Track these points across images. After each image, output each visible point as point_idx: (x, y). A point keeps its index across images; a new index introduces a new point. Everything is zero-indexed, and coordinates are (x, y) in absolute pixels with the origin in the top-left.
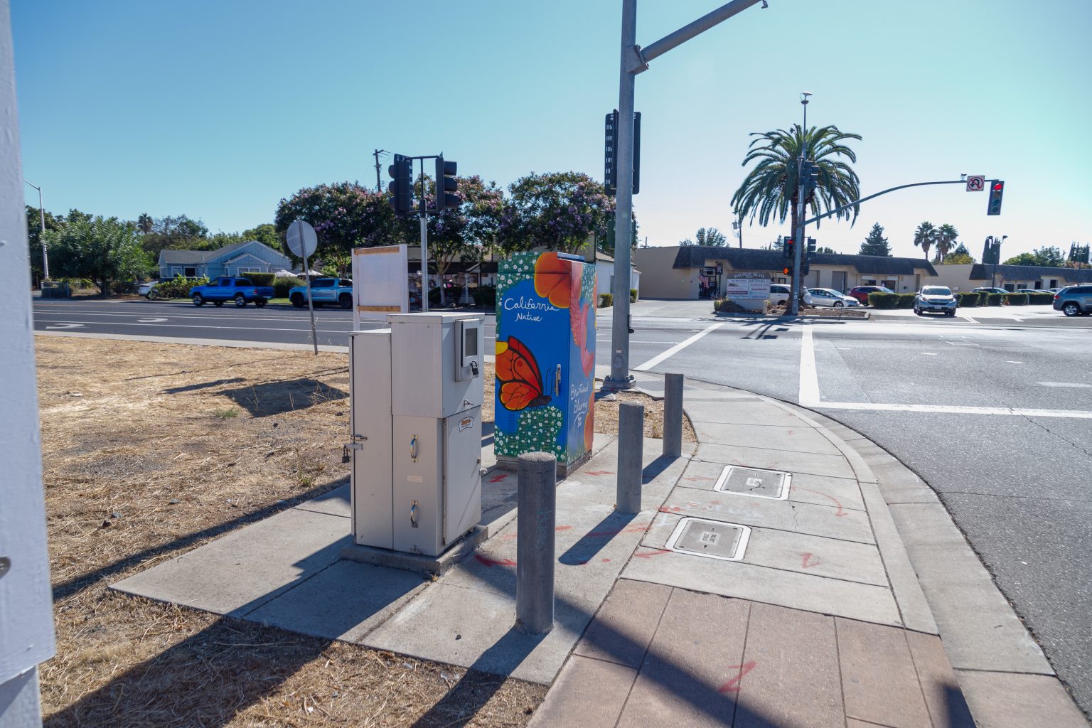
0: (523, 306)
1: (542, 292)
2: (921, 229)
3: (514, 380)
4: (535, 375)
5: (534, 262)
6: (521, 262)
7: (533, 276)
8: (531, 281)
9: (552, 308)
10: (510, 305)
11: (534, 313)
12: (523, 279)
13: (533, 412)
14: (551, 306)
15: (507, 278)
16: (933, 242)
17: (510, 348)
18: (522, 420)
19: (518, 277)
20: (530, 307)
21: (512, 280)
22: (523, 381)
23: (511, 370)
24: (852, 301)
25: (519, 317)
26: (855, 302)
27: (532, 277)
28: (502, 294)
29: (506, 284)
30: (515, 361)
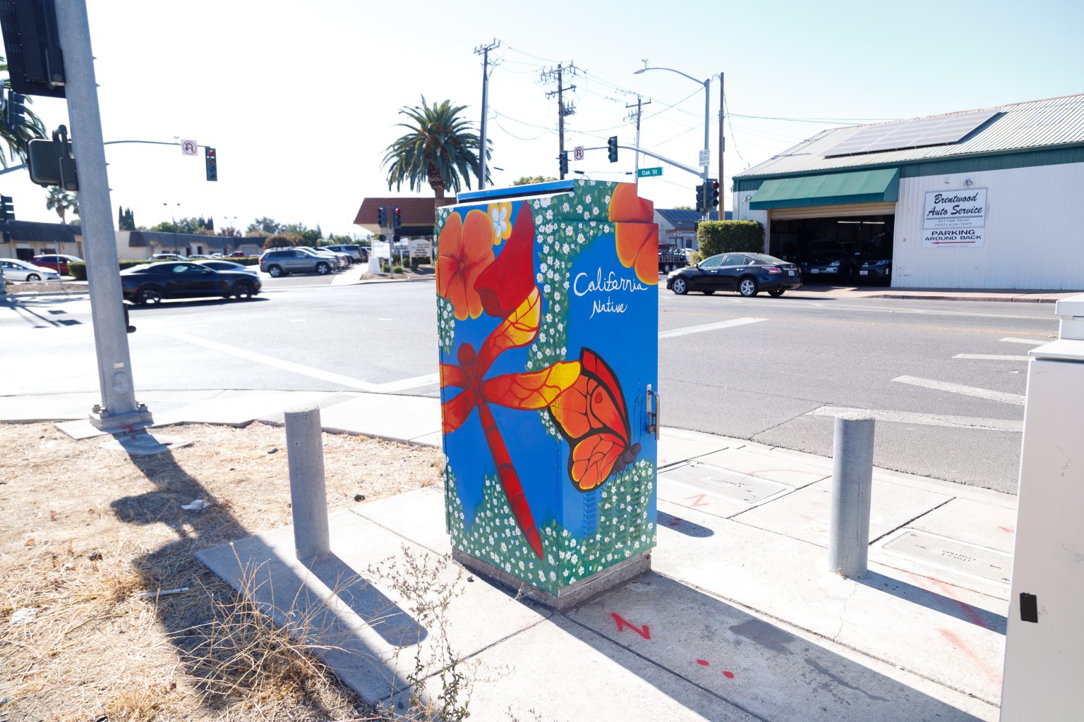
0: (602, 286)
1: (626, 258)
2: (51, 192)
3: (592, 432)
4: (621, 414)
5: (607, 199)
6: (588, 199)
7: (614, 227)
8: (611, 235)
9: (639, 287)
10: (582, 285)
11: (617, 297)
12: (600, 233)
13: (618, 481)
14: (638, 282)
15: (576, 231)
16: (67, 207)
17: (584, 372)
18: (605, 500)
19: (593, 228)
20: (611, 287)
21: (585, 234)
22: (605, 429)
23: (586, 414)
24: (50, 274)
25: (597, 308)
26: (54, 274)
27: (612, 231)
28: (570, 265)
29: (576, 243)
30: (591, 395)
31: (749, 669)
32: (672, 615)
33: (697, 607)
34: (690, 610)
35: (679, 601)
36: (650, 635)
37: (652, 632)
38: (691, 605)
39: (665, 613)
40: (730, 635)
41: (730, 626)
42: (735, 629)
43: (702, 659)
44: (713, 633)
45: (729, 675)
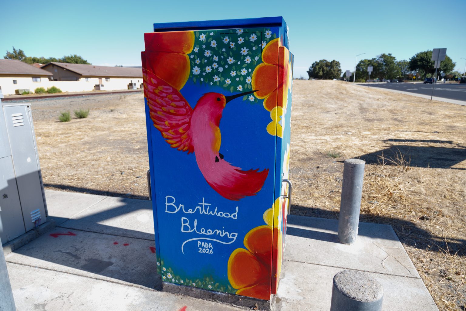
31: (107, 248)
32: (143, 262)
33: (130, 271)
34: (134, 268)
35: (140, 271)
36: (150, 249)
37: (150, 251)
38: (134, 271)
39: (146, 262)
40: (113, 260)
41: (113, 266)
42: (110, 264)
43: (126, 246)
44: (121, 259)
45: (116, 243)
